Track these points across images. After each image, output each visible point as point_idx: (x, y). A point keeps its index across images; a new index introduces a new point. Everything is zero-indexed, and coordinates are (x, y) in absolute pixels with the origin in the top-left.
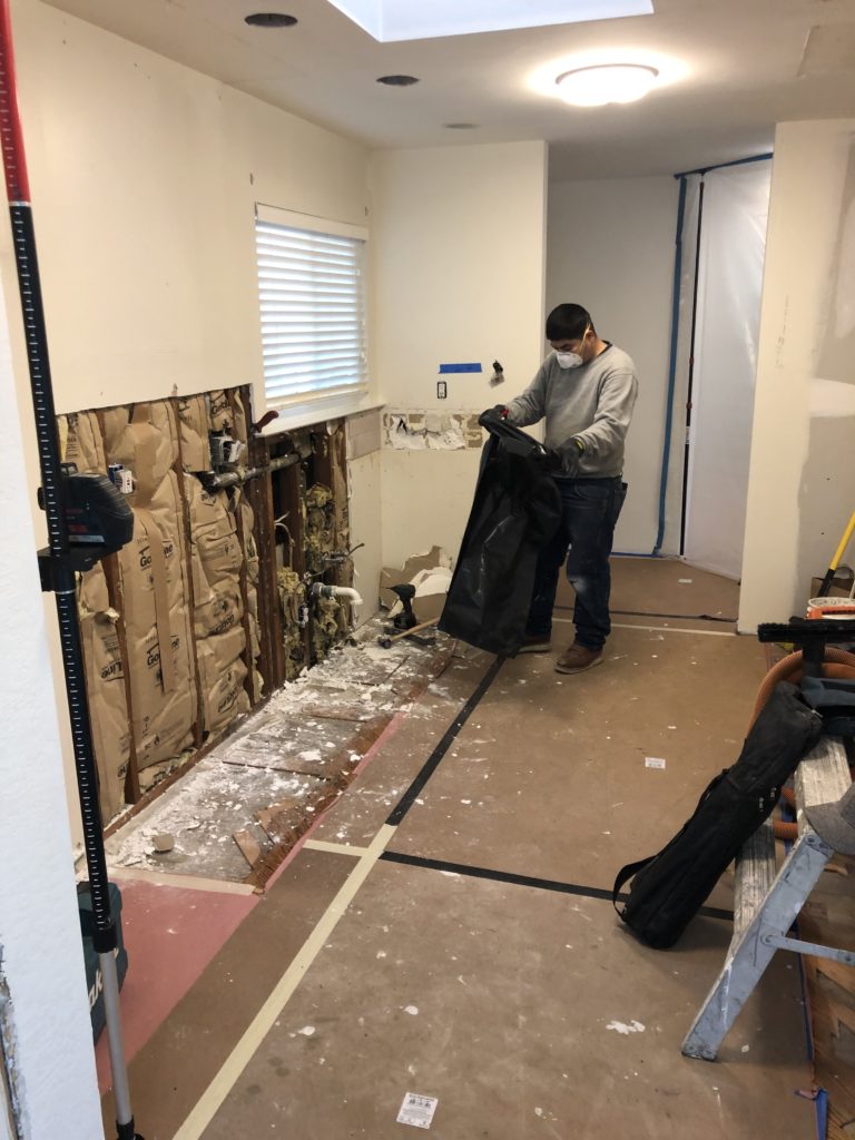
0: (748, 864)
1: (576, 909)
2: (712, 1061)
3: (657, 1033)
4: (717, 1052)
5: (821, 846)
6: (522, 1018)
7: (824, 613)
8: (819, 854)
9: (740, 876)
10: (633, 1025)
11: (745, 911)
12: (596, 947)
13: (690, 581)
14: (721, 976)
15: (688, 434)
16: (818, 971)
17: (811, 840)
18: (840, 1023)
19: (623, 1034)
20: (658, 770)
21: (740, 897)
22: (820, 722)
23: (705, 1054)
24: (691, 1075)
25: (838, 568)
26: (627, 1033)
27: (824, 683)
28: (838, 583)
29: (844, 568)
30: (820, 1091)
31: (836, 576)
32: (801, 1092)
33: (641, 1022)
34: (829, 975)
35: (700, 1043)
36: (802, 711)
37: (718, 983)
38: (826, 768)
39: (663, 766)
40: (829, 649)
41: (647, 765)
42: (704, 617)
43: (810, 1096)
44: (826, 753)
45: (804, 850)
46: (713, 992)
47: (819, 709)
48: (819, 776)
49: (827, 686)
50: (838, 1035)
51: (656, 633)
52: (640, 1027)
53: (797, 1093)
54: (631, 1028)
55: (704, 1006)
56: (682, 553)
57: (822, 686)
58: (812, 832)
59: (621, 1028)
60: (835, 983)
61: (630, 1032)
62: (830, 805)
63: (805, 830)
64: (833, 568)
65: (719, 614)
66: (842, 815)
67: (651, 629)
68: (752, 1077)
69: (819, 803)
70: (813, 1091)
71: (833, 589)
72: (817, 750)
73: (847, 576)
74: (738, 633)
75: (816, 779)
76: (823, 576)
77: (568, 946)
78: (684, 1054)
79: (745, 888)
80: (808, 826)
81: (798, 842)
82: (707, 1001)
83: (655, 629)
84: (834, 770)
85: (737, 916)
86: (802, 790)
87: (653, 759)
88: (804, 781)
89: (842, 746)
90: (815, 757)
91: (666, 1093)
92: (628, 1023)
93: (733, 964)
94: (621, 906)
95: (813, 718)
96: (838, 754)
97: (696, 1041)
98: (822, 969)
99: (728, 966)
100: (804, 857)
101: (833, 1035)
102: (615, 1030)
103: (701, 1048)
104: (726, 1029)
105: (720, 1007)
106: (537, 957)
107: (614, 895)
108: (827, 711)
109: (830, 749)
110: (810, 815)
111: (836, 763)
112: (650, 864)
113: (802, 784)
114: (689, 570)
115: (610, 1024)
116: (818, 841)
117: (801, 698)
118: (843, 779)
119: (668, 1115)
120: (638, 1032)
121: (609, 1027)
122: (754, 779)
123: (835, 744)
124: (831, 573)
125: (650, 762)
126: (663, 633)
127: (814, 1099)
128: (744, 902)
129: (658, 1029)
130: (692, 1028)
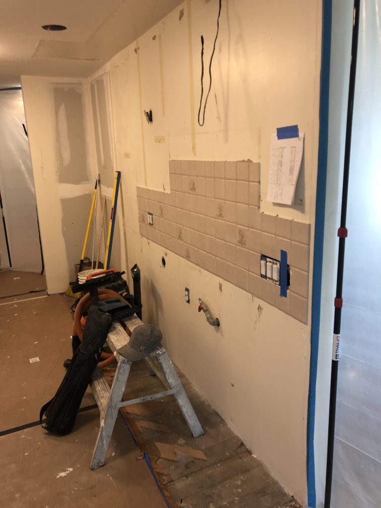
0: (96, 383)
1: (23, 437)
2: (103, 466)
3: (78, 468)
4: (105, 461)
5: (127, 362)
6: (17, 495)
7: (92, 276)
8: (127, 365)
9: (94, 389)
10: (67, 470)
11: (102, 400)
12: (39, 448)
13: (19, 278)
14: (101, 430)
15: (2, 212)
16: (128, 413)
17: (124, 361)
18: (141, 427)
19: (65, 476)
20: (36, 363)
21: (98, 397)
22: (110, 317)
23: (100, 465)
24: (98, 476)
25: (84, 258)
26: (66, 475)
27: (106, 302)
28: (85, 264)
29: (86, 258)
30: (145, 454)
31: (84, 262)
32: (138, 458)
33: (70, 467)
34: (131, 412)
35: (98, 461)
36: (103, 314)
37: (100, 433)
38: (117, 333)
39: (38, 360)
40: (99, 290)
41: (31, 362)
42: (31, 292)
43: (141, 458)
44: (115, 328)
45: (122, 366)
46: (98, 438)
47: (109, 312)
48: (116, 337)
49: (108, 302)
50: (142, 431)
51: (12, 305)
52: (71, 469)
53: (137, 459)
54: (67, 472)
55: (96, 445)
56: (11, 266)
57: (106, 304)
58: (123, 358)
59: (63, 474)
60: (135, 414)
61: (67, 474)
62: (126, 345)
63: (120, 359)
64: (82, 259)
65: (37, 289)
66: (131, 348)
67: (9, 303)
68: (119, 463)
69: (121, 347)
70: (142, 456)
71: (85, 267)
72: (112, 328)
73: (88, 261)
74: (49, 295)
75: (116, 338)
76: (79, 263)
77: (26, 454)
78: (92, 470)
79: (98, 392)
80: (121, 356)
81: (119, 364)
82: (97, 442)
83: (11, 303)
84: (120, 333)
85: (99, 404)
86: (113, 344)
87: (33, 359)
88: (112, 341)
89: (119, 324)
90: (112, 331)
91: (91, 488)
92: (65, 471)
93: (104, 422)
94: (44, 425)
95: (108, 316)
96: (119, 327)
97: (96, 461)
98: (129, 411)
99: (102, 424)
100: (122, 368)
101: (141, 433)
102: (61, 477)
103: (98, 463)
104: (106, 449)
105: (102, 442)
106: (13, 466)
107: (41, 422)
108: (112, 312)
109: (116, 326)
110: (120, 352)
111: (120, 330)
112: (53, 401)
113: (112, 342)
114: (18, 273)
115: (58, 475)
116: (126, 360)
117: (100, 310)
118: (125, 335)
119: (95, 496)
120: (71, 472)
121: (58, 477)
122: (91, 348)
123: (116, 324)
124: (82, 261)
125: (31, 361)
126: (16, 303)
127: (143, 458)
128: (100, 398)
129: (78, 466)
130: (93, 457)
